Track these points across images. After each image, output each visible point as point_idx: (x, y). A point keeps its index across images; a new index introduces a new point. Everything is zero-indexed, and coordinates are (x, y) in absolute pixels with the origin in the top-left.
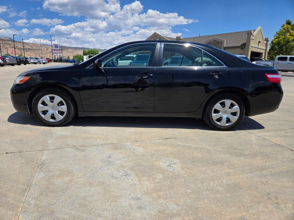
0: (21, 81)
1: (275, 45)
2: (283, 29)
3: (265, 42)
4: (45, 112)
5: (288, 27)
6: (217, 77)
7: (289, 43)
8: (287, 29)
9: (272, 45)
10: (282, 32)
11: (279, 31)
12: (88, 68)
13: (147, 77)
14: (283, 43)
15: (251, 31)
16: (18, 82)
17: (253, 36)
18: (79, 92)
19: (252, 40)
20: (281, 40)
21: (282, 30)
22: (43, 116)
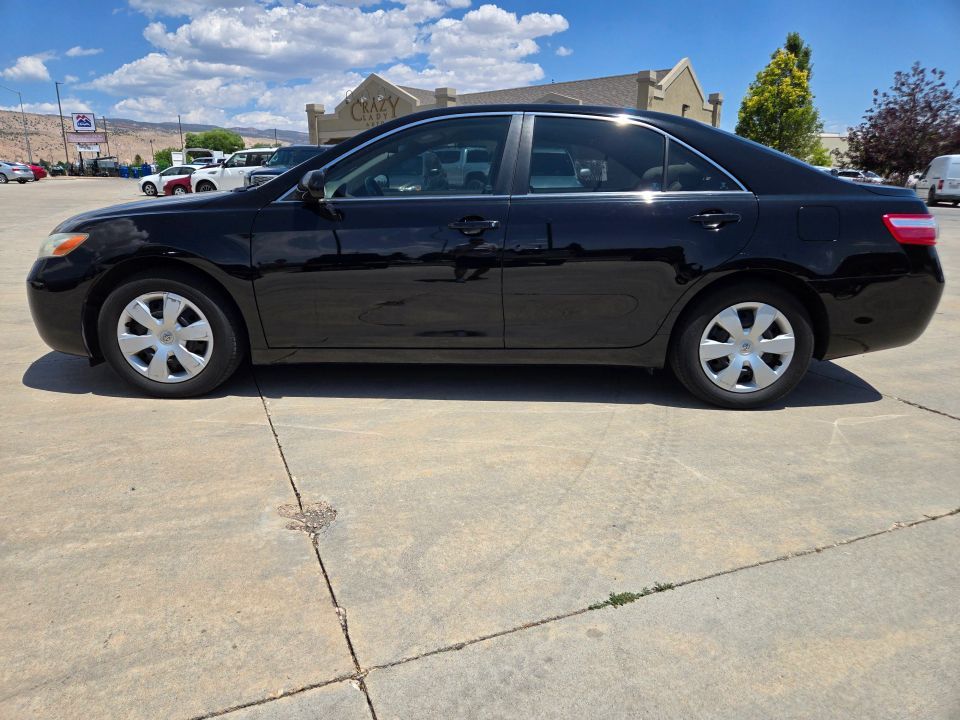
0: (60, 248)
1: (752, 113)
2: (776, 63)
3: (711, 107)
4: (145, 356)
5: (789, 59)
6: (717, 227)
7: (790, 110)
8: (787, 65)
9: (743, 115)
10: (773, 74)
11: (764, 70)
12: (279, 201)
13: (479, 231)
14: (772, 110)
15: (648, 72)
16: (50, 252)
17: (660, 88)
18: (250, 282)
19: (654, 101)
20: (766, 100)
21: (772, 66)
22: (143, 369)
